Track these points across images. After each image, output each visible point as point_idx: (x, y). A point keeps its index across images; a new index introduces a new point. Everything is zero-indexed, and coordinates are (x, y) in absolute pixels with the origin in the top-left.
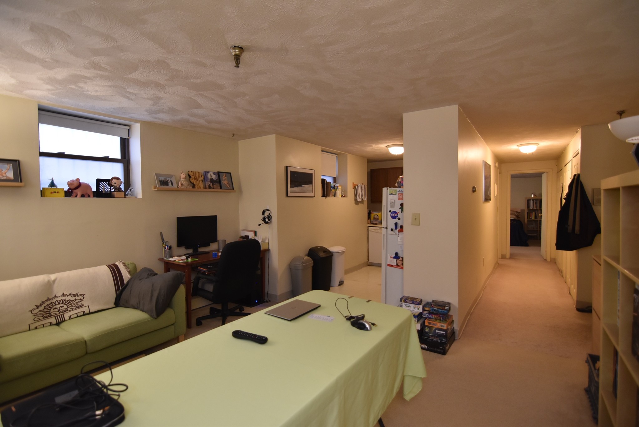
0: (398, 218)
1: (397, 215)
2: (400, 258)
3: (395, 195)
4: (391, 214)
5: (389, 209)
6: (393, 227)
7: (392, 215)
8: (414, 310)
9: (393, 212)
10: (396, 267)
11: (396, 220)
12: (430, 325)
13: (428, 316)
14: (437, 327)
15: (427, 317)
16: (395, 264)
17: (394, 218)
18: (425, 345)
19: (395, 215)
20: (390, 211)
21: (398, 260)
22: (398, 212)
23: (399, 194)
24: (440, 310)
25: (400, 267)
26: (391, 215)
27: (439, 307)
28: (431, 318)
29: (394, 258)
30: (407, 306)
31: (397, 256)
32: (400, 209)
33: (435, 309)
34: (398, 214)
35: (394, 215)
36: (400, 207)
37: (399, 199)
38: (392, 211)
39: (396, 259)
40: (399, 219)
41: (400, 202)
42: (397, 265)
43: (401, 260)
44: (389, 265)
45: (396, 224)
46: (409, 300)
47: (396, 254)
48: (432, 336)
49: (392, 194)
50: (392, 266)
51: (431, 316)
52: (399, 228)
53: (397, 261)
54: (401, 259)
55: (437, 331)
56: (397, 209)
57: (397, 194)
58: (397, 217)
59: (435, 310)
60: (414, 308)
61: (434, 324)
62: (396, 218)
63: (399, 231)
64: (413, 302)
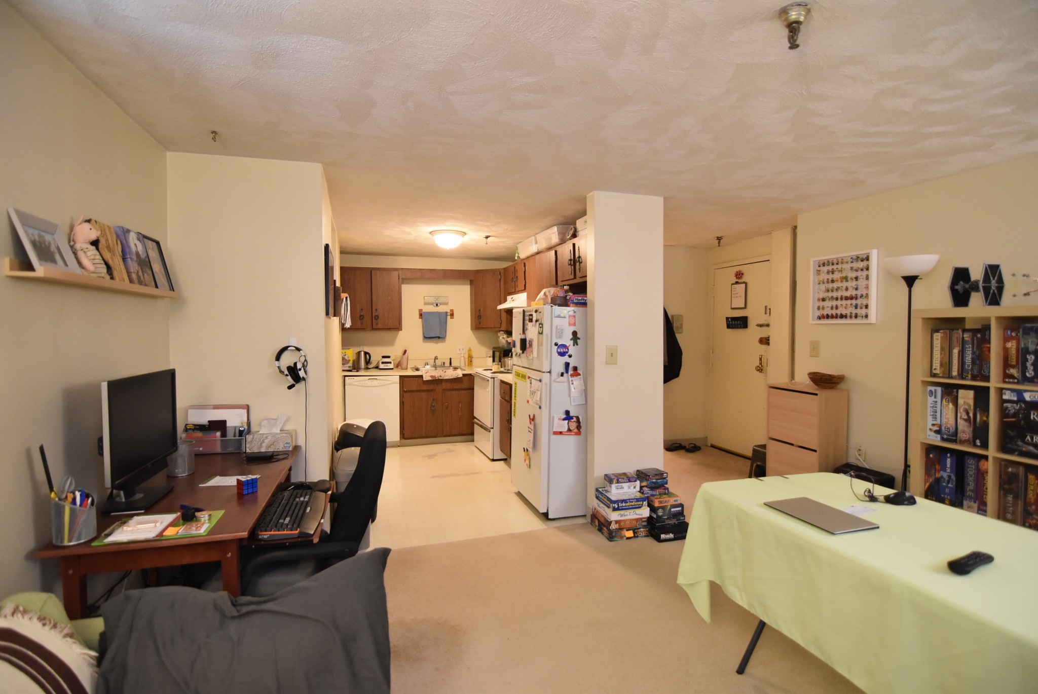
0: (568, 354)
1: (567, 350)
2: (573, 419)
3: (565, 317)
4: (558, 348)
5: (554, 341)
6: (562, 370)
7: (559, 350)
8: (629, 490)
9: (561, 345)
10: (566, 433)
11: (566, 359)
12: (662, 505)
13: (650, 492)
14: (669, 504)
15: (649, 495)
16: (566, 429)
17: (562, 354)
18: (671, 534)
19: (564, 350)
20: (556, 344)
21: (570, 423)
22: (568, 345)
23: (569, 316)
24: (660, 481)
25: (573, 433)
26: (557, 350)
27: (657, 477)
28: (655, 495)
29: (564, 419)
30: (618, 488)
31: (568, 416)
32: (571, 340)
33: (654, 481)
34: (569, 348)
35: (562, 350)
36: (571, 336)
37: (570, 324)
38: (559, 344)
39: (567, 421)
40: (570, 356)
41: (572, 329)
42: (569, 430)
43: (574, 422)
44: (555, 433)
45: (567, 365)
46: (623, 478)
47: (567, 412)
48: (668, 519)
49: (559, 316)
50: (561, 433)
51: (654, 493)
52: (571, 372)
53: (568, 423)
54: (575, 419)
55: (672, 510)
56: (567, 340)
57: (567, 317)
58: (567, 352)
59: (653, 483)
60: (629, 488)
61: (666, 502)
62: (565, 355)
63: (572, 375)
64: (629, 480)
